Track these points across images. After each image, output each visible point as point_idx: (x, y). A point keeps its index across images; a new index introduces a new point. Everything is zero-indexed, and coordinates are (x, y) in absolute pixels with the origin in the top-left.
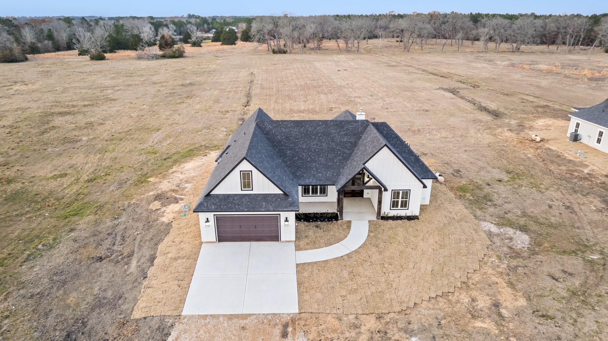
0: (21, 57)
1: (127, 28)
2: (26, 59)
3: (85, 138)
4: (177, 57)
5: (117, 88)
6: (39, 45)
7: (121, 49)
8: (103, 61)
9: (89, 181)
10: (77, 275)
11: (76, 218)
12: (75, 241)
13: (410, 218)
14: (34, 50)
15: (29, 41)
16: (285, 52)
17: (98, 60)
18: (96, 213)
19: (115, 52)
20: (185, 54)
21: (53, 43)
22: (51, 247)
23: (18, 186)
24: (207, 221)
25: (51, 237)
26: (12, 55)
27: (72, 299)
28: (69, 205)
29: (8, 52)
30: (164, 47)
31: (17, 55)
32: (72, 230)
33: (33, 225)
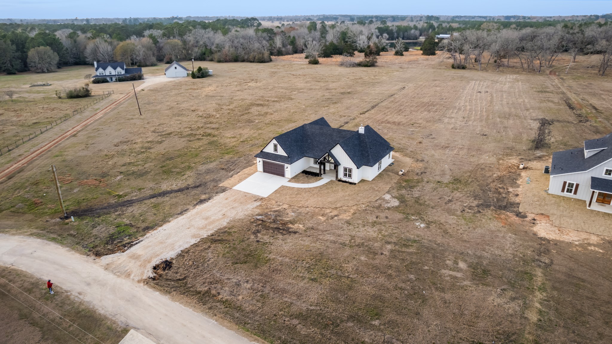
0: (267, 59)
1: (350, 35)
2: (271, 60)
3: (257, 121)
4: (370, 66)
5: (301, 91)
6: (283, 49)
7: (337, 54)
8: (316, 66)
9: (242, 142)
10: (213, 172)
11: (226, 155)
12: (220, 162)
13: (351, 183)
14: (280, 53)
15: (278, 47)
16: (464, 68)
17: (313, 64)
18: (234, 155)
19: (331, 57)
20: (376, 64)
21: (293, 48)
22: (212, 162)
23: (215, 139)
24: (260, 162)
25: (214, 159)
26: (263, 57)
27: (207, 177)
28: (228, 149)
29: (261, 56)
30: (368, 55)
31: (266, 57)
32: (222, 158)
33: (211, 154)
